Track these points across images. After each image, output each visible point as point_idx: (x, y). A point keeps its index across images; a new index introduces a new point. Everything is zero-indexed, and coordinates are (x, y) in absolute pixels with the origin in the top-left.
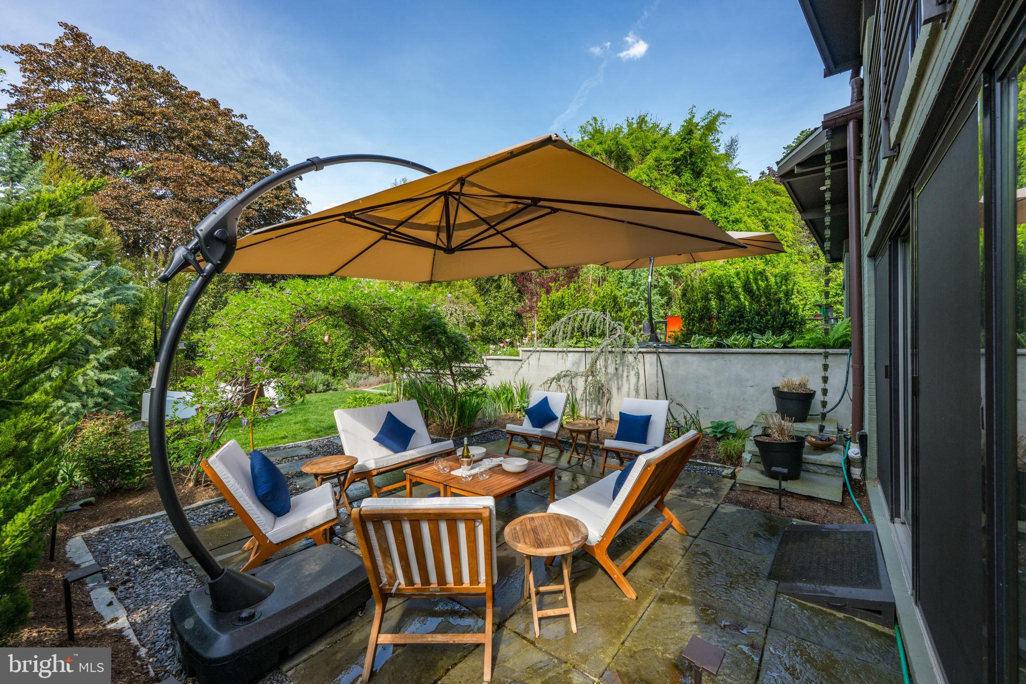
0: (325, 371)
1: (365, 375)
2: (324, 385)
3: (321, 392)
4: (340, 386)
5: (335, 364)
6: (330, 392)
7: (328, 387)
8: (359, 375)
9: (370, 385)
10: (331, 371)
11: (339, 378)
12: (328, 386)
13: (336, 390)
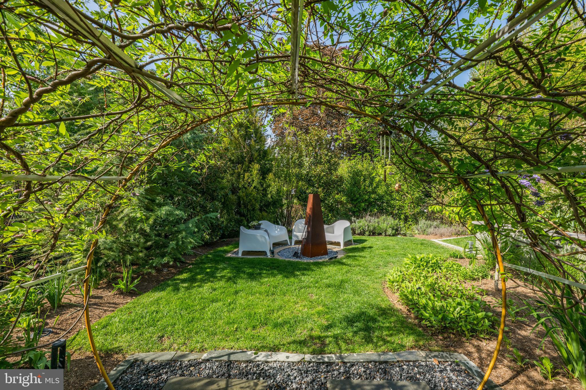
0: (395, 216)
1: (435, 223)
2: (393, 229)
3: (390, 235)
4: (409, 232)
5: (408, 211)
6: (399, 236)
7: (397, 232)
8: (429, 222)
9: (442, 235)
10: (402, 216)
11: (410, 223)
12: (397, 230)
13: (405, 235)
